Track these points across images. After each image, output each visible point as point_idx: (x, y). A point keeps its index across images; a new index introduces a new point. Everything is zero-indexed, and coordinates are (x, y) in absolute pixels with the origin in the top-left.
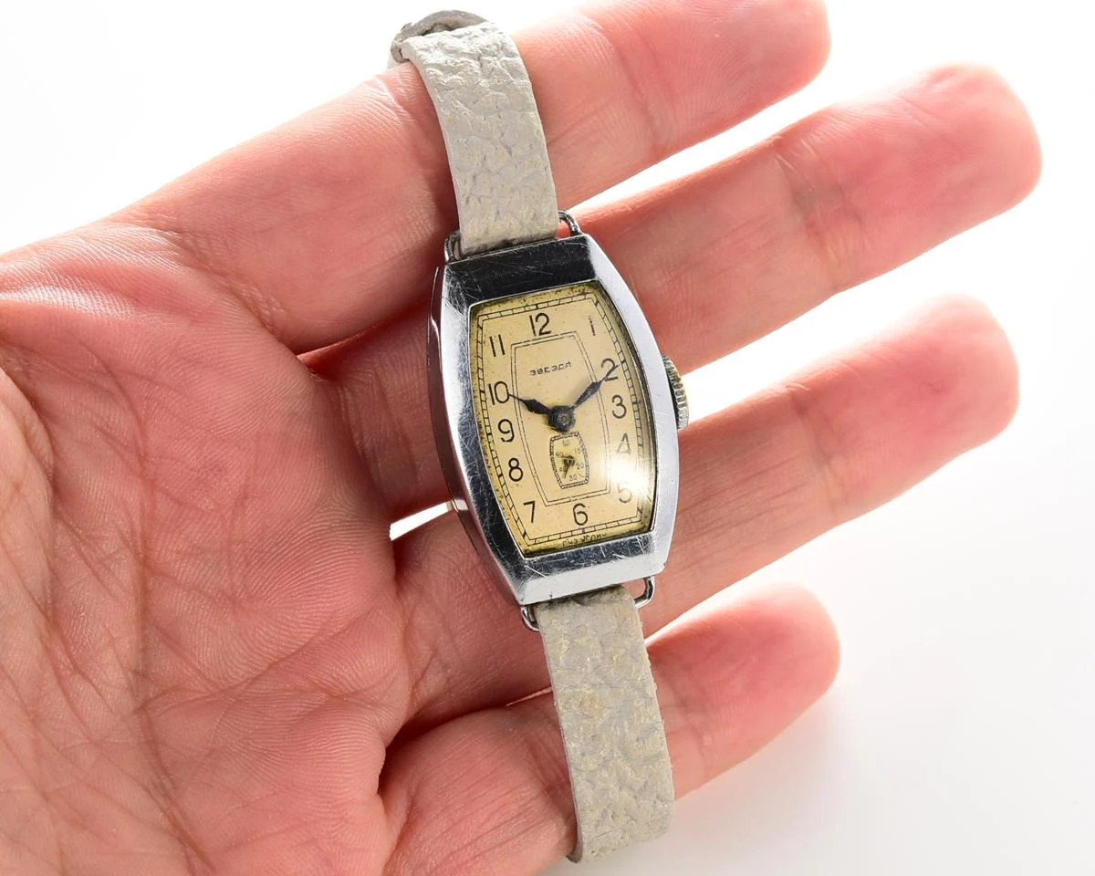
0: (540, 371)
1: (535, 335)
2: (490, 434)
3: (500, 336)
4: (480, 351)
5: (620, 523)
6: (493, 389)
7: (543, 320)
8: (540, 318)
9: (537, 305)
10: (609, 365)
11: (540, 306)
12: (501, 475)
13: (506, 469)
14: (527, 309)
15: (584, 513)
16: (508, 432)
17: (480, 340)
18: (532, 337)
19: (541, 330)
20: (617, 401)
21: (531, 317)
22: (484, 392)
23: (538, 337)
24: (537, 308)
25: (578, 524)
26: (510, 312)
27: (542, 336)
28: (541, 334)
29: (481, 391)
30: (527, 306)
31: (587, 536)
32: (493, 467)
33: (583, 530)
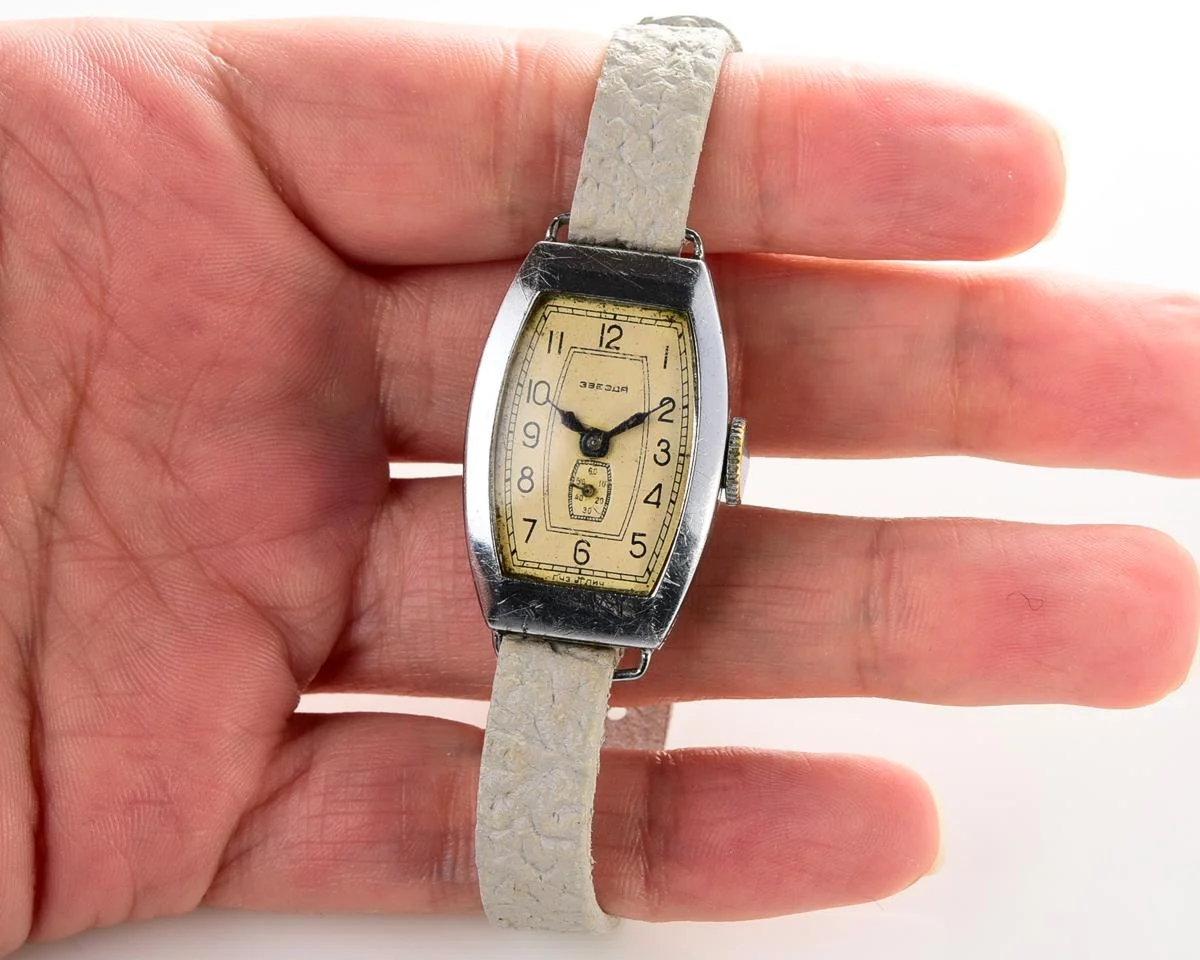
0: (592, 386)
1: (601, 345)
2: (513, 432)
3: (562, 333)
4: (534, 342)
5: (622, 577)
6: (533, 387)
7: (615, 333)
8: (614, 330)
9: (615, 315)
10: (668, 405)
11: (618, 317)
12: (509, 479)
13: (516, 476)
14: (603, 315)
15: (586, 552)
16: (533, 437)
17: (539, 330)
18: (597, 347)
19: (609, 343)
21: (604, 325)
22: (522, 386)
23: (601, 349)
24: (614, 319)
25: (576, 561)
26: (584, 313)
27: (610, 350)
28: (608, 346)
29: (519, 384)
30: (605, 312)
31: (582, 578)
32: (503, 468)
33: (580, 569)
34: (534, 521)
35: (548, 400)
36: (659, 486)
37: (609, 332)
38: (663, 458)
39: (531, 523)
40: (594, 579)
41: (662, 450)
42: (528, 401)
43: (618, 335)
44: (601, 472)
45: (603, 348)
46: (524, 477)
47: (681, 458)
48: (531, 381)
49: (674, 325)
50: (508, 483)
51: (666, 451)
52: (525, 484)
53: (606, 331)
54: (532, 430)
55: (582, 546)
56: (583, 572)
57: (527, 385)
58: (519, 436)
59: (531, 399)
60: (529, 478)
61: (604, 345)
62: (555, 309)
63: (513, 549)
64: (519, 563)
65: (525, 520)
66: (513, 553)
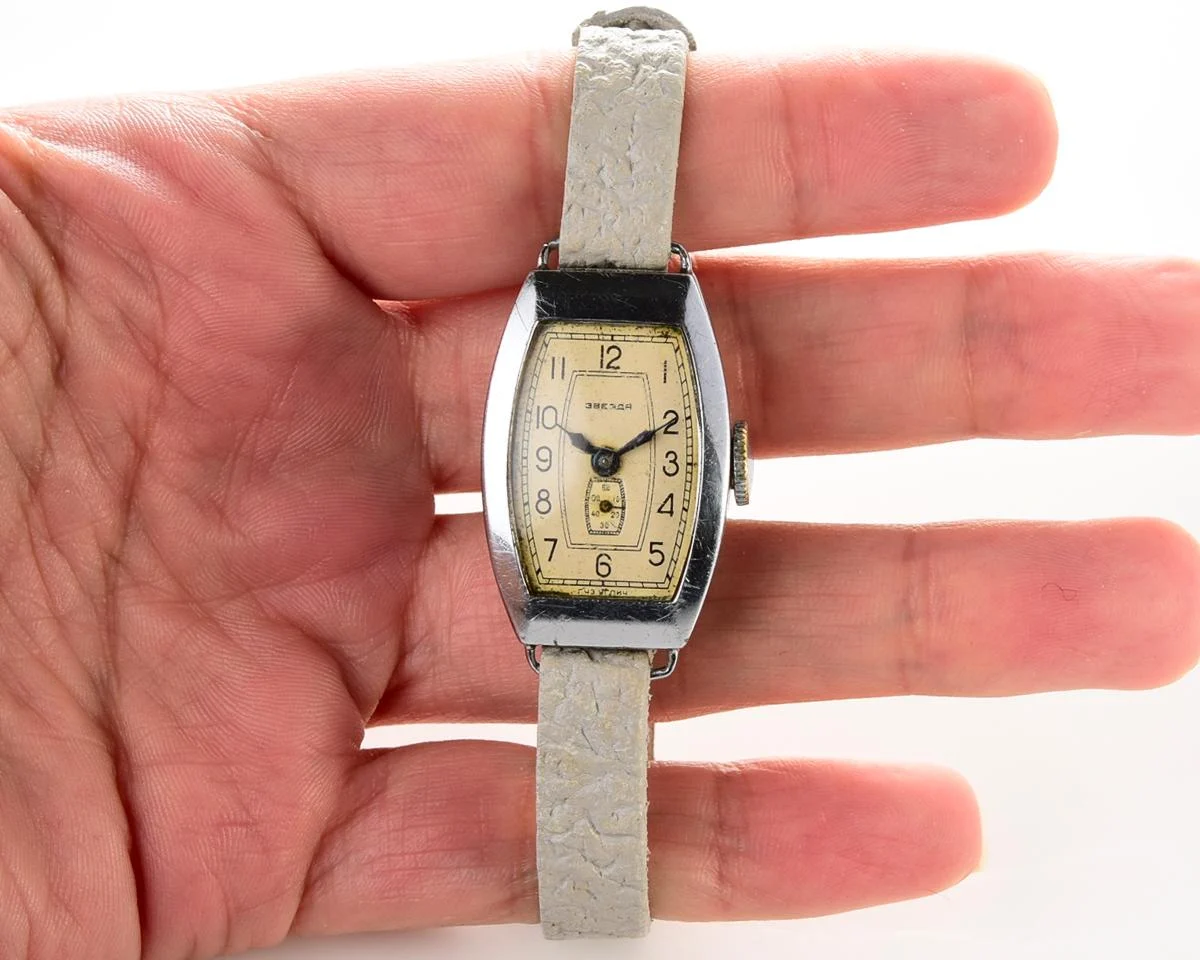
0: (597, 406)
1: (602, 366)
2: (526, 458)
3: (564, 359)
4: (537, 369)
5: (645, 585)
6: (541, 412)
7: (614, 353)
8: (612, 350)
9: (612, 336)
10: (671, 416)
11: (615, 338)
12: (527, 503)
13: (534, 499)
14: (601, 337)
15: (607, 565)
16: (546, 461)
17: (541, 358)
18: (598, 369)
19: (610, 363)
20: (672, 457)
21: (603, 347)
22: (530, 413)
24: (612, 340)
25: (599, 574)
26: (583, 337)
27: (610, 370)
28: (608, 367)
29: (528, 411)
30: (602, 334)
31: (606, 590)
32: (520, 494)
33: (603, 582)
34: (555, 541)
35: (556, 424)
36: (671, 496)
37: (608, 352)
38: (672, 469)
39: (553, 542)
40: (617, 589)
41: (671, 462)
42: (538, 427)
43: (617, 355)
44: (614, 488)
45: (604, 369)
46: (541, 500)
47: (689, 467)
48: (538, 407)
49: (670, 340)
50: (527, 507)
51: (674, 462)
52: (543, 506)
53: (605, 352)
54: (544, 454)
55: (604, 559)
56: (606, 583)
57: (535, 412)
58: (533, 461)
59: (540, 425)
60: (546, 500)
61: (605, 365)
62: (554, 336)
63: (537, 568)
64: (544, 581)
65: (546, 540)
66: (538, 573)
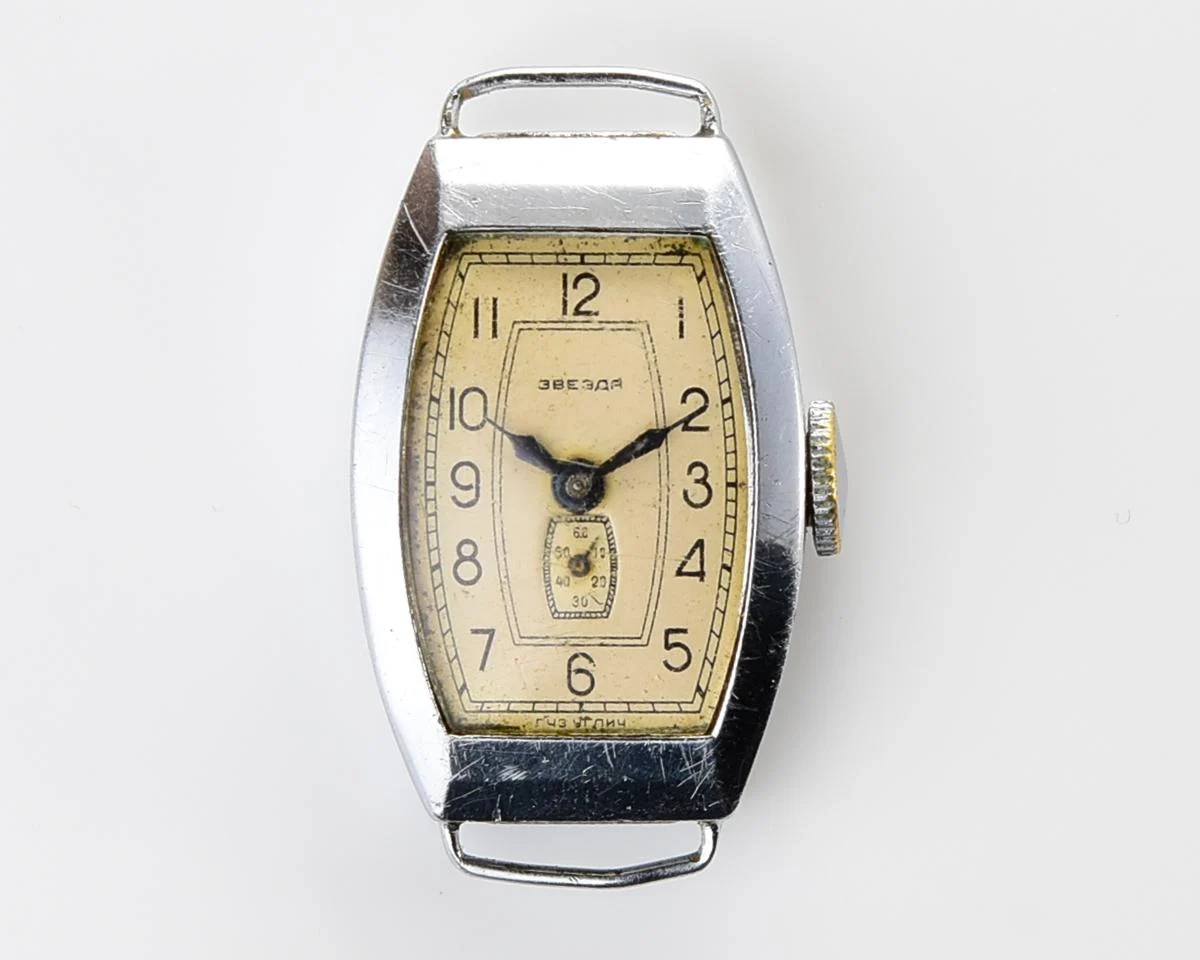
0: (558, 385)
1: (565, 312)
2: (433, 484)
3: (495, 300)
4: (448, 321)
5: (658, 707)
6: (457, 399)
7: (587, 286)
8: (582, 281)
9: (582, 256)
10: (695, 400)
11: (587, 259)
12: (438, 566)
13: (449, 558)
14: (561, 259)
15: (587, 673)
16: (469, 488)
17: (454, 300)
18: (558, 315)
19: (579, 305)
20: (698, 473)
21: (565, 276)
22: (438, 401)
23: (567, 318)
24: (582, 262)
25: (573, 691)
26: (527, 259)
27: (581, 318)
28: (577, 312)
29: (432, 399)
30: (564, 253)
31: (587, 718)
32: (424, 548)
33: (581, 704)
34: (491, 632)
35: (486, 419)
36: (700, 544)
37: (575, 286)
38: (699, 494)
39: (487, 636)
40: (606, 717)
41: (697, 481)
42: (452, 427)
43: (593, 289)
44: (596, 530)
45: (570, 316)
46: (463, 559)
47: (732, 490)
48: (452, 391)
49: (687, 259)
50: (437, 573)
51: (703, 481)
52: (467, 570)
53: (570, 285)
54: (466, 476)
55: (580, 663)
56: (586, 707)
57: (445, 398)
58: (445, 489)
59: (457, 423)
60: (472, 558)
61: (571, 308)
62: (477, 259)
63: (460, 684)
64: (473, 707)
65: (476, 632)
66: (460, 692)
